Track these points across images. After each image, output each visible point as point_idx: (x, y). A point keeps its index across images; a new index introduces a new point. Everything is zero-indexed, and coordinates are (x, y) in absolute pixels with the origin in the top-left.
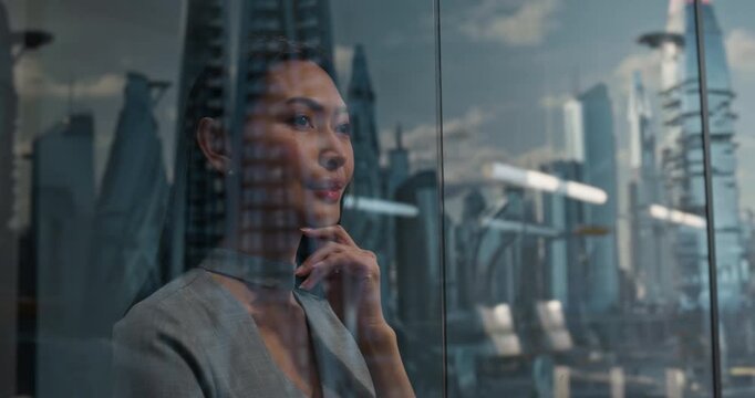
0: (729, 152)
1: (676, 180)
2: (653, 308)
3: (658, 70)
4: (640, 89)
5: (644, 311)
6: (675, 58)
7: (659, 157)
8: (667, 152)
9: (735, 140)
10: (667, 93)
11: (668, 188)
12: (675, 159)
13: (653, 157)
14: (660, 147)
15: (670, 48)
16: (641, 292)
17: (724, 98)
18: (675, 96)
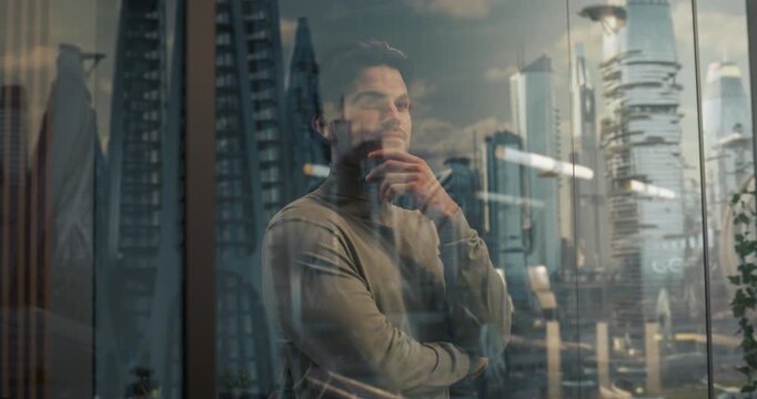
0: (674, 122)
1: (615, 150)
2: (592, 275)
3: (599, 41)
4: (582, 61)
5: (583, 279)
6: (616, 31)
7: (599, 128)
8: (606, 122)
9: (680, 110)
10: (607, 64)
11: (609, 158)
12: (615, 129)
13: (593, 128)
14: (599, 118)
15: (612, 21)
16: (581, 261)
17: (671, 70)
18: (615, 67)
